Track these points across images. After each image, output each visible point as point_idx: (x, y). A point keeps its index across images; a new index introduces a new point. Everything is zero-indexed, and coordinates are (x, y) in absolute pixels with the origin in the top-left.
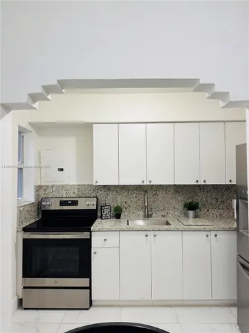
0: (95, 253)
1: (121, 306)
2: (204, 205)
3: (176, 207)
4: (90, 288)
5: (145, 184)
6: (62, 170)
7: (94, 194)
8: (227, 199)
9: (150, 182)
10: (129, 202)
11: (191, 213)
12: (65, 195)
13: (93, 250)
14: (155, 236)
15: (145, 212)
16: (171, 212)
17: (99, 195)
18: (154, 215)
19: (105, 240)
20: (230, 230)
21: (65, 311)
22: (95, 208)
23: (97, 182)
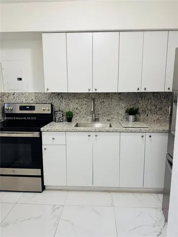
0: (45, 149)
1: (68, 190)
2: (144, 111)
3: (120, 112)
4: (42, 176)
5: (91, 92)
6: (20, 79)
7: (49, 101)
8: (165, 106)
9: (96, 90)
10: (79, 108)
11: (131, 117)
12: (24, 101)
13: (43, 147)
14: (96, 136)
15: (93, 117)
16: (115, 117)
17: (53, 102)
18: (100, 119)
19: (53, 139)
20: (163, 132)
21: (22, 193)
22: (50, 112)
23: (48, 90)
